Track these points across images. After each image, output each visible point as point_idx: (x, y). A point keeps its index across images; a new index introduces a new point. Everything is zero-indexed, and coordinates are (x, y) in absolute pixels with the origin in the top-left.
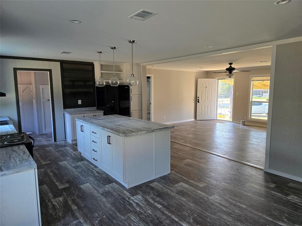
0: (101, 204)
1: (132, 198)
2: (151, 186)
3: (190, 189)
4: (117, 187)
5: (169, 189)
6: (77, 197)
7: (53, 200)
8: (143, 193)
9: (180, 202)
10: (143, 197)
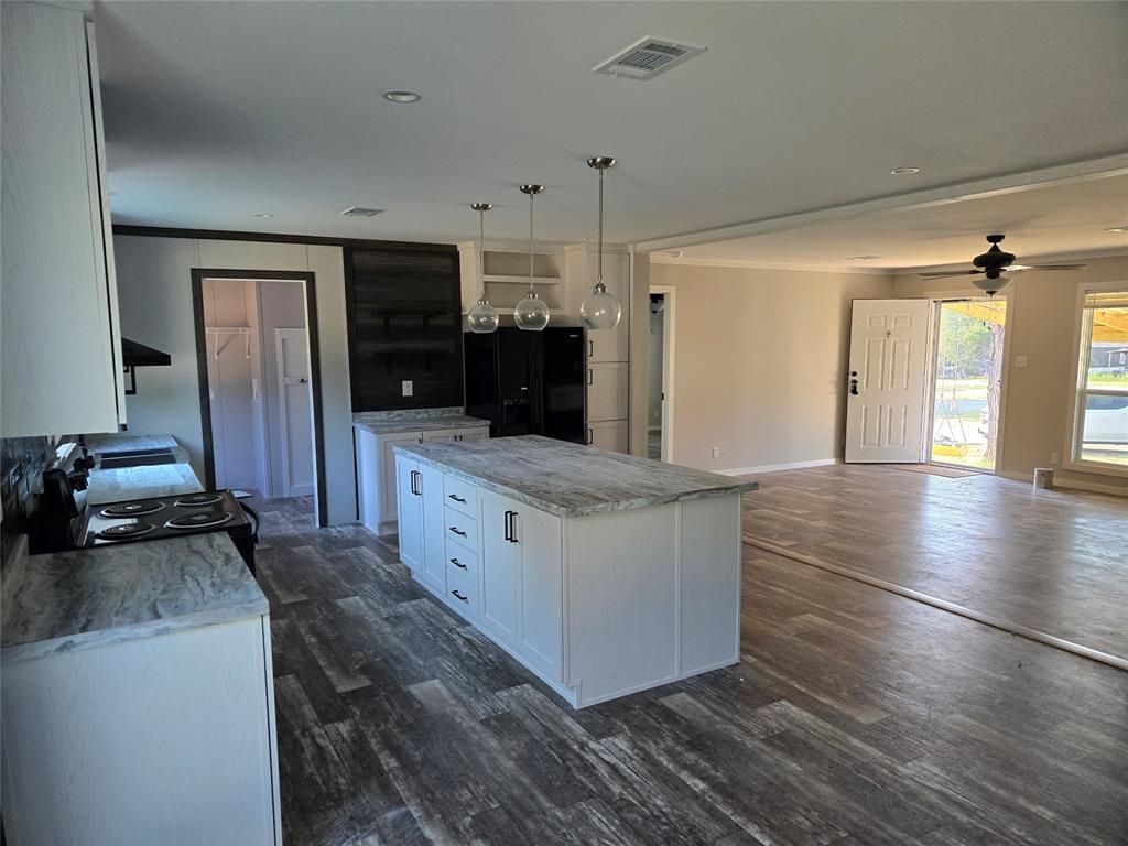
0: (483, 757)
1: (593, 745)
2: (662, 705)
3: (819, 730)
4: (536, 701)
5: (736, 725)
6: (398, 724)
7: (316, 730)
8: (635, 729)
9: (777, 777)
10: (635, 746)
